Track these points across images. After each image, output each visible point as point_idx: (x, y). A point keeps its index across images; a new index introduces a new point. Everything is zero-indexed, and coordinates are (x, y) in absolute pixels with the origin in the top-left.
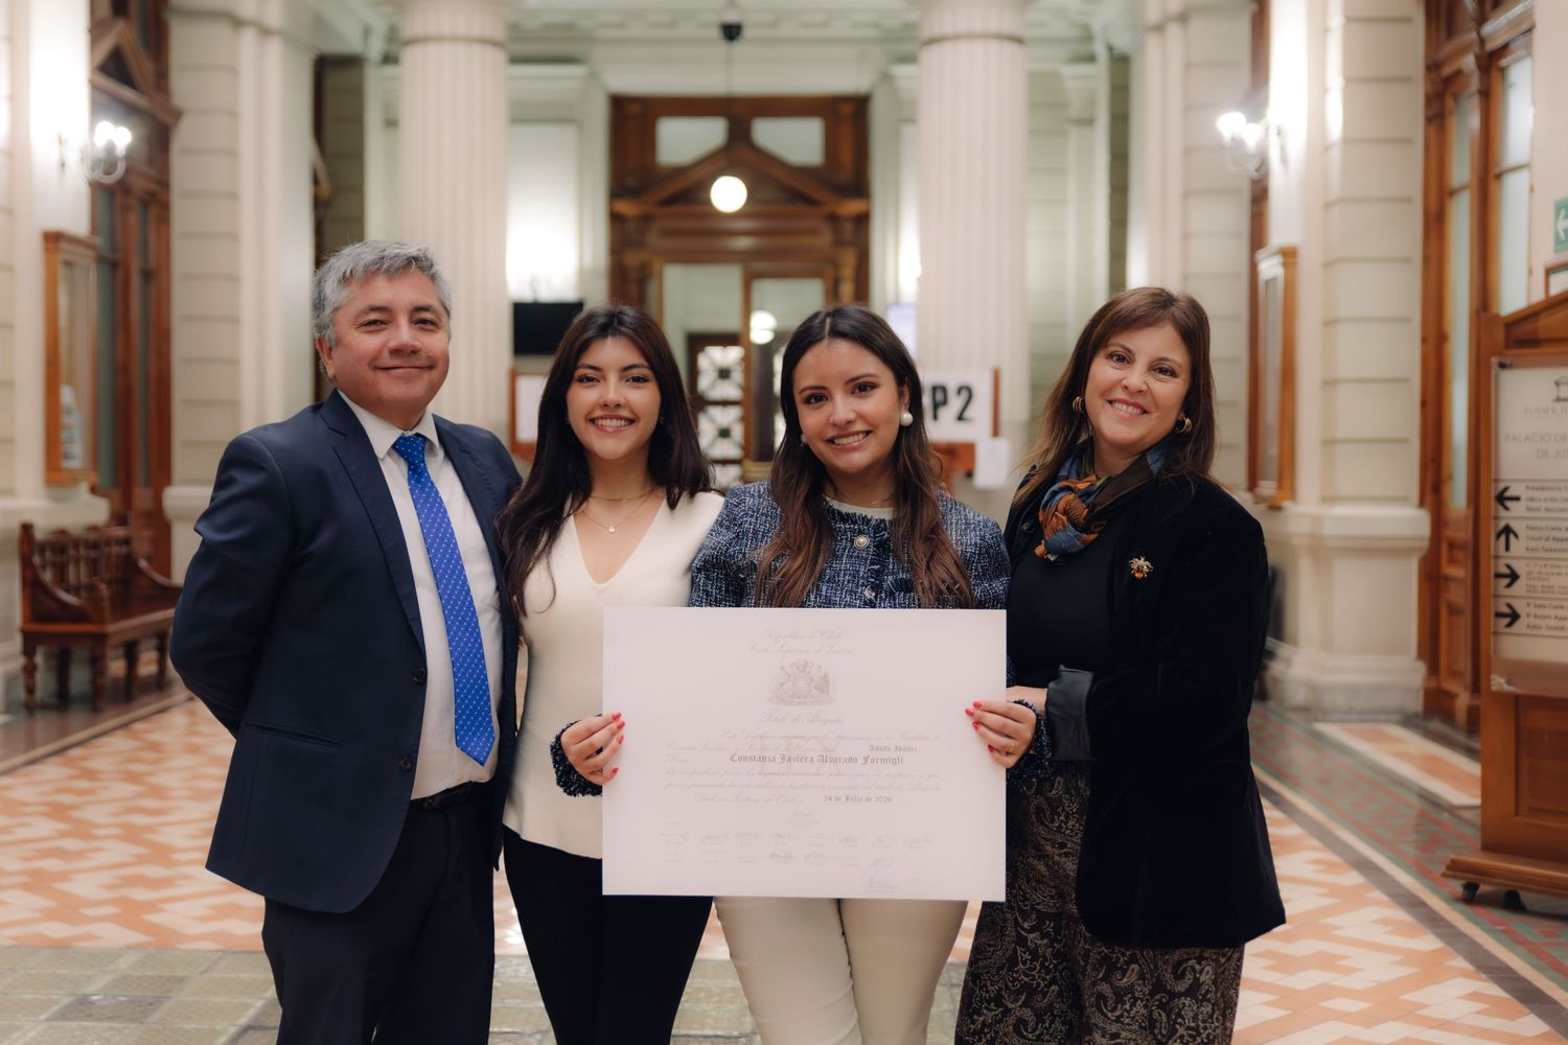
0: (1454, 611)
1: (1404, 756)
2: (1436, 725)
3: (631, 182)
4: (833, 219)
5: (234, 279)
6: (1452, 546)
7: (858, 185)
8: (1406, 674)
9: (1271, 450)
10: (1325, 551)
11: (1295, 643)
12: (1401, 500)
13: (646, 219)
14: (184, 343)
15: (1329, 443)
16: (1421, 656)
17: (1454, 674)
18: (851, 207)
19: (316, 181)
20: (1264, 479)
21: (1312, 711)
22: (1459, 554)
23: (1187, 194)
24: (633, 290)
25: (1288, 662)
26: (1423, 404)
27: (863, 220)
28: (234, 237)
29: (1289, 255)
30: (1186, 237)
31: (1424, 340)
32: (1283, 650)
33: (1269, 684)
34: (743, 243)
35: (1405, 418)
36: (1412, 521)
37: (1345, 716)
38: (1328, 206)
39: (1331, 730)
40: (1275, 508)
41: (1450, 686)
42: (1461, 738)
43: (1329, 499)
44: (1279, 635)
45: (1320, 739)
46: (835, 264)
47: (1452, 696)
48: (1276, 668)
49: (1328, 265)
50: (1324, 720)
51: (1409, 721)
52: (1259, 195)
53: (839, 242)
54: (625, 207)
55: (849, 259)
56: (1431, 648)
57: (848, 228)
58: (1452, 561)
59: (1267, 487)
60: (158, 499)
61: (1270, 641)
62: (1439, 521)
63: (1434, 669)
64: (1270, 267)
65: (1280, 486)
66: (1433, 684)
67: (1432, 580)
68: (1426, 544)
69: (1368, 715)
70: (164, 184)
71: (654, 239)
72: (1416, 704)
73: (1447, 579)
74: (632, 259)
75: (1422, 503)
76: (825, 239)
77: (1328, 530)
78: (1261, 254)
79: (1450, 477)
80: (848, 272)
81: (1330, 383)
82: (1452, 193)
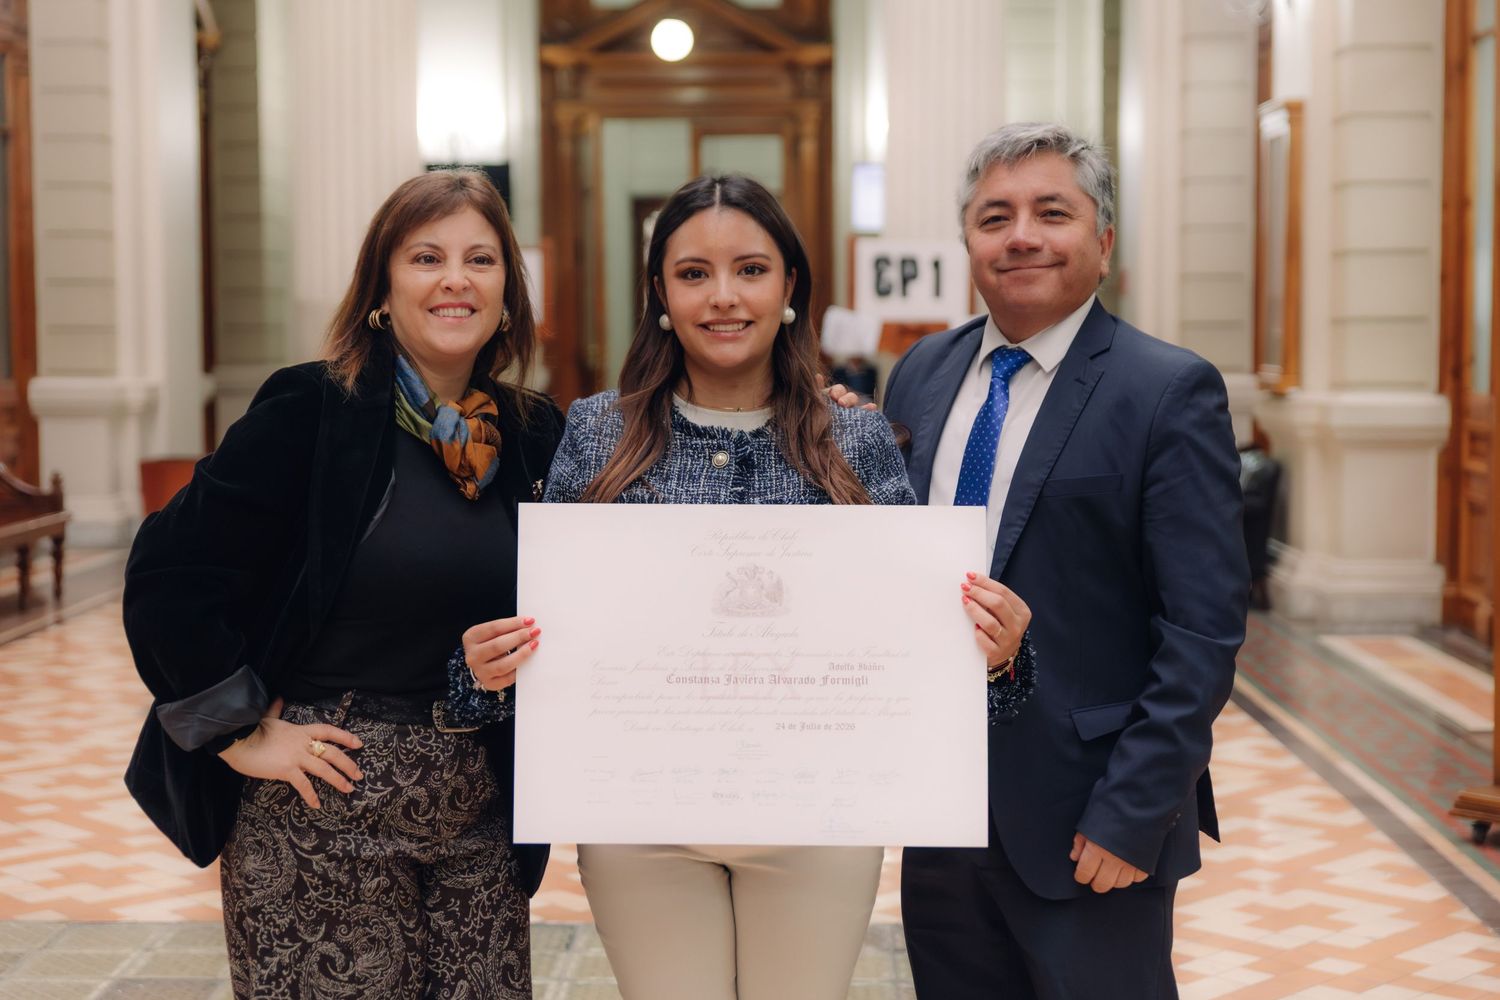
0: (1476, 510)
1: (1418, 674)
2: (1455, 637)
3: (563, 25)
4: (793, 68)
5: (105, 140)
6: (1474, 437)
7: (820, 31)
8: (1424, 580)
9: (1276, 331)
10: (1333, 443)
11: (1300, 546)
12: (1417, 386)
13: (580, 70)
14: (49, 215)
15: (1338, 322)
16: (1439, 559)
17: (1476, 580)
18: (812, 54)
19: (199, 24)
20: (1269, 362)
21: (1320, 622)
22: (1481, 447)
23: (1187, 39)
24: (566, 148)
25: (1293, 568)
26: (1444, 278)
27: (825, 69)
28: (104, 92)
29: (1295, 111)
30: (1185, 88)
31: (1445, 206)
32: (1288, 555)
33: (1272, 592)
34: (692, 95)
35: (1424, 296)
36: (1428, 409)
37: (1353, 628)
38: (1338, 53)
39: (1339, 644)
40: (1278, 395)
41: (1473, 593)
42: (1480, 651)
43: (1339, 385)
44: (1284, 538)
45: (1327, 656)
46: (794, 118)
47: (1472, 605)
48: (1280, 575)
49: (1338, 121)
50: (1331, 632)
51: (1425, 633)
52: (1264, 44)
53: (800, 94)
54: (558, 55)
55: (810, 112)
56: (1450, 552)
57: (809, 77)
58: (1474, 453)
59: (1272, 372)
60: (22, 393)
61: (1273, 545)
62: (1459, 410)
63: (1453, 574)
64: (1275, 123)
65: (1286, 371)
66: (1452, 591)
67: (1452, 475)
68: (1444, 435)
69: (1379, 625)
70: (22, 31)
71: (591, 90)
72: (1433, 613)
73: (1469, 474)
74: (565, 113)
75: (1441, 389)
76: (783, 90)
77: (1338, 420)
78: (1265, 107)
79: (1472, 360)
80: (809, 128)
81: (1339, 255)
82: (1475, 39)
